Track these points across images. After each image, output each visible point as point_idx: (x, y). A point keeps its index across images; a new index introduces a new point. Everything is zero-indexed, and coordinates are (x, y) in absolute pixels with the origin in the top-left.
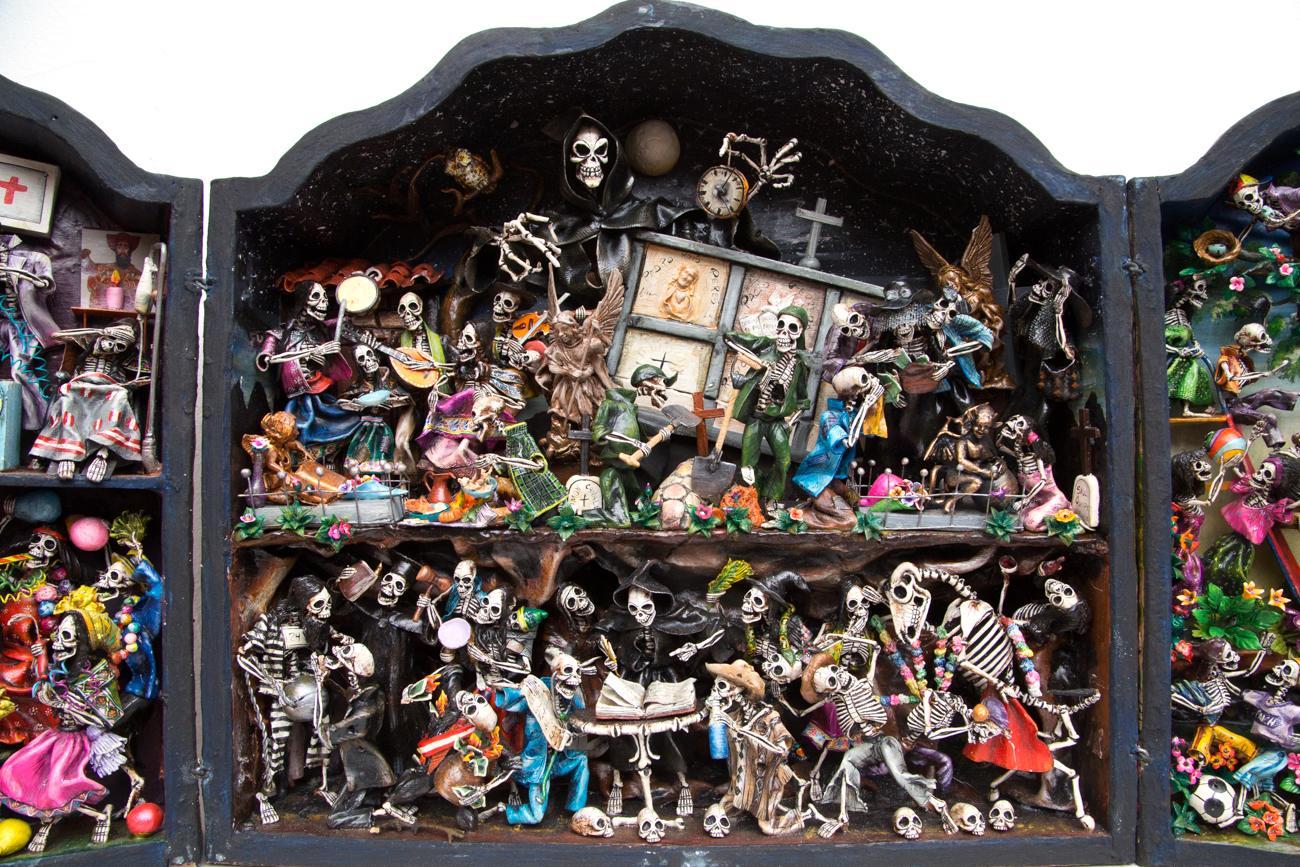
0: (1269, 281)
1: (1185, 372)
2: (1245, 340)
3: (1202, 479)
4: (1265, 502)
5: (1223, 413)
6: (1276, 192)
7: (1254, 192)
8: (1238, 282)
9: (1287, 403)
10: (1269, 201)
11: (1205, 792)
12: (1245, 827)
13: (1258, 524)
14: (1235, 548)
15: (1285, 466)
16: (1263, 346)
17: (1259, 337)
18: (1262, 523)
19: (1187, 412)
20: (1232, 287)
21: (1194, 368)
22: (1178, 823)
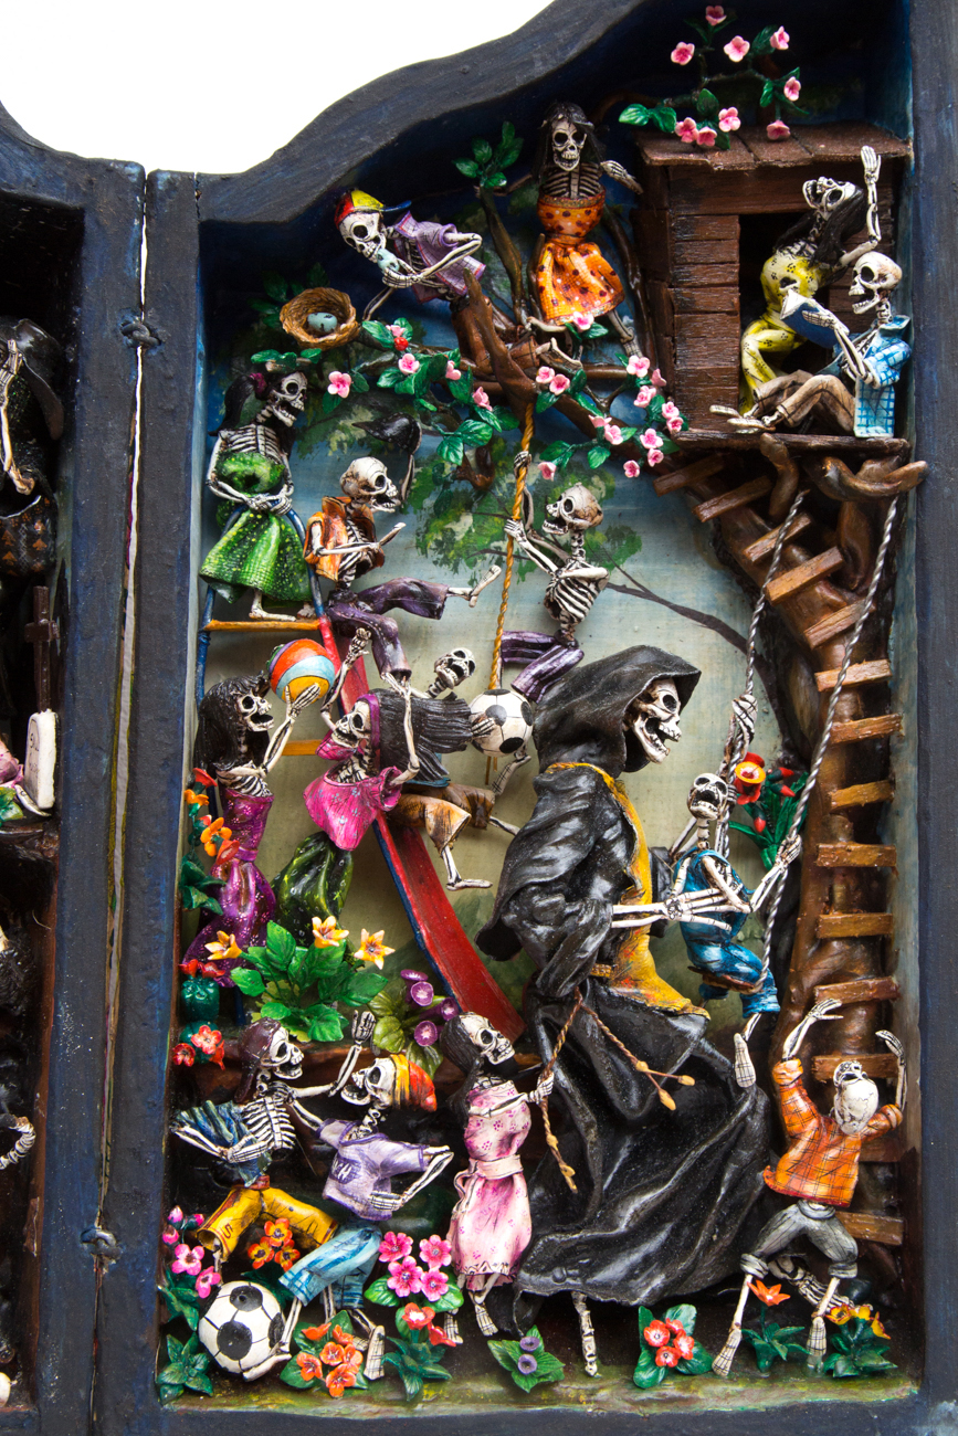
0: (384, 382)
1: (258, 538)
2: (352, 486)
3: (256, 728)
4: (362, 774)
5: (317, 617)
6: (412, 229)
7: (371, 221)
8: (342, 382)
9: (429, 604)
10: (396, 245)
11: (222, 1311)
12: (291, 1375)
13: (349, 814)
14: (317, 860)
15: (386, 707)
16: (382, 499)
17: (373, 481)
18: (355, 811)
19: (257, 610)
20: (332, 390)
21: (274, 532)
22: (169, 1376)
